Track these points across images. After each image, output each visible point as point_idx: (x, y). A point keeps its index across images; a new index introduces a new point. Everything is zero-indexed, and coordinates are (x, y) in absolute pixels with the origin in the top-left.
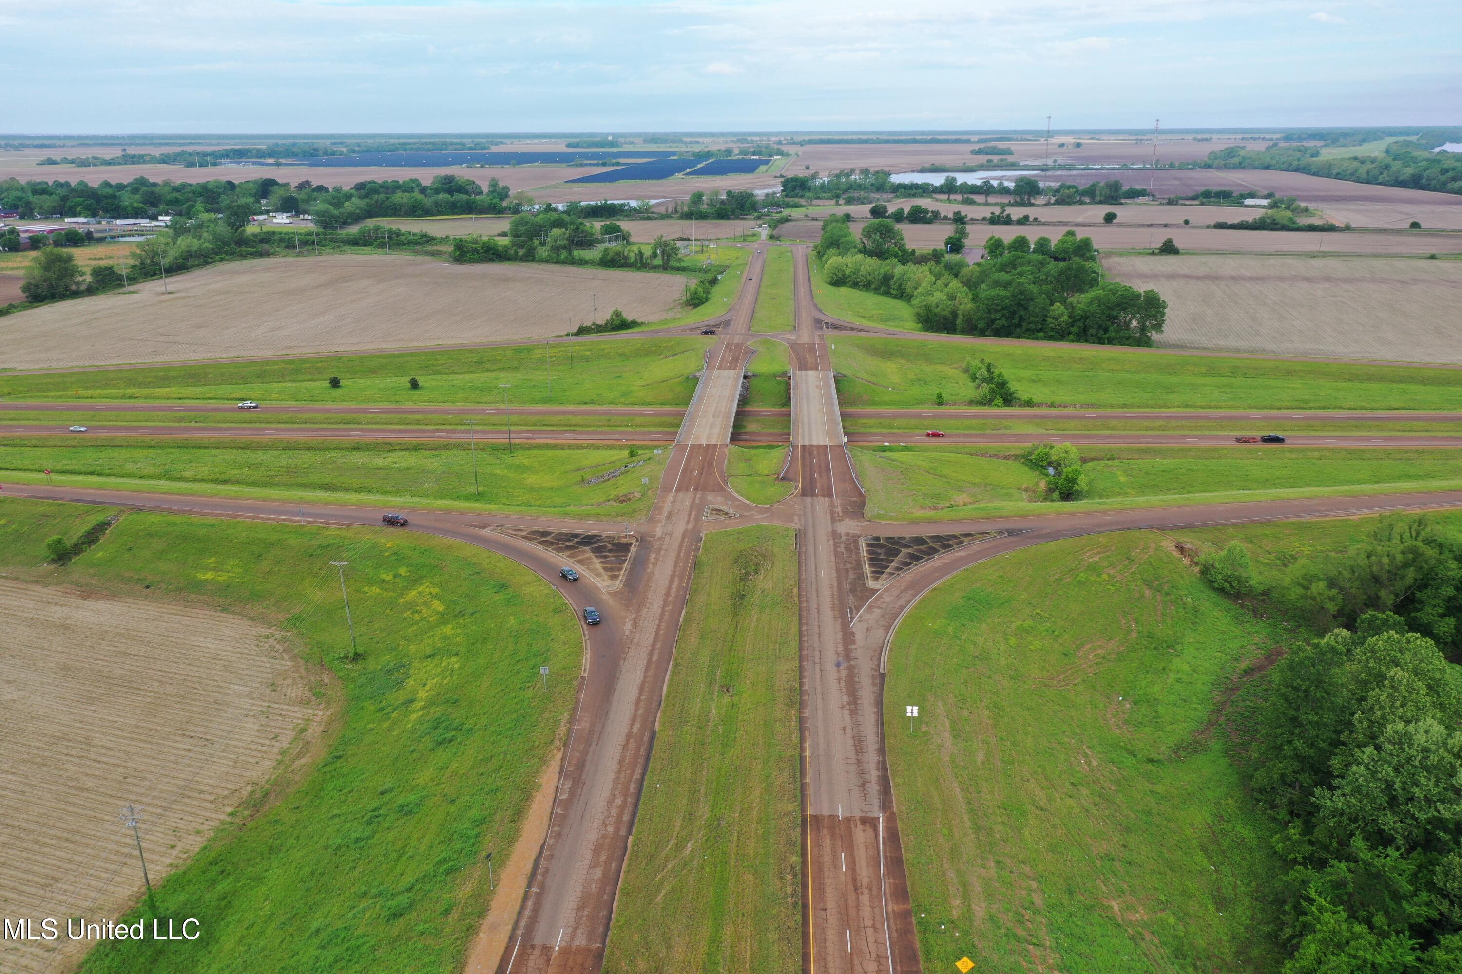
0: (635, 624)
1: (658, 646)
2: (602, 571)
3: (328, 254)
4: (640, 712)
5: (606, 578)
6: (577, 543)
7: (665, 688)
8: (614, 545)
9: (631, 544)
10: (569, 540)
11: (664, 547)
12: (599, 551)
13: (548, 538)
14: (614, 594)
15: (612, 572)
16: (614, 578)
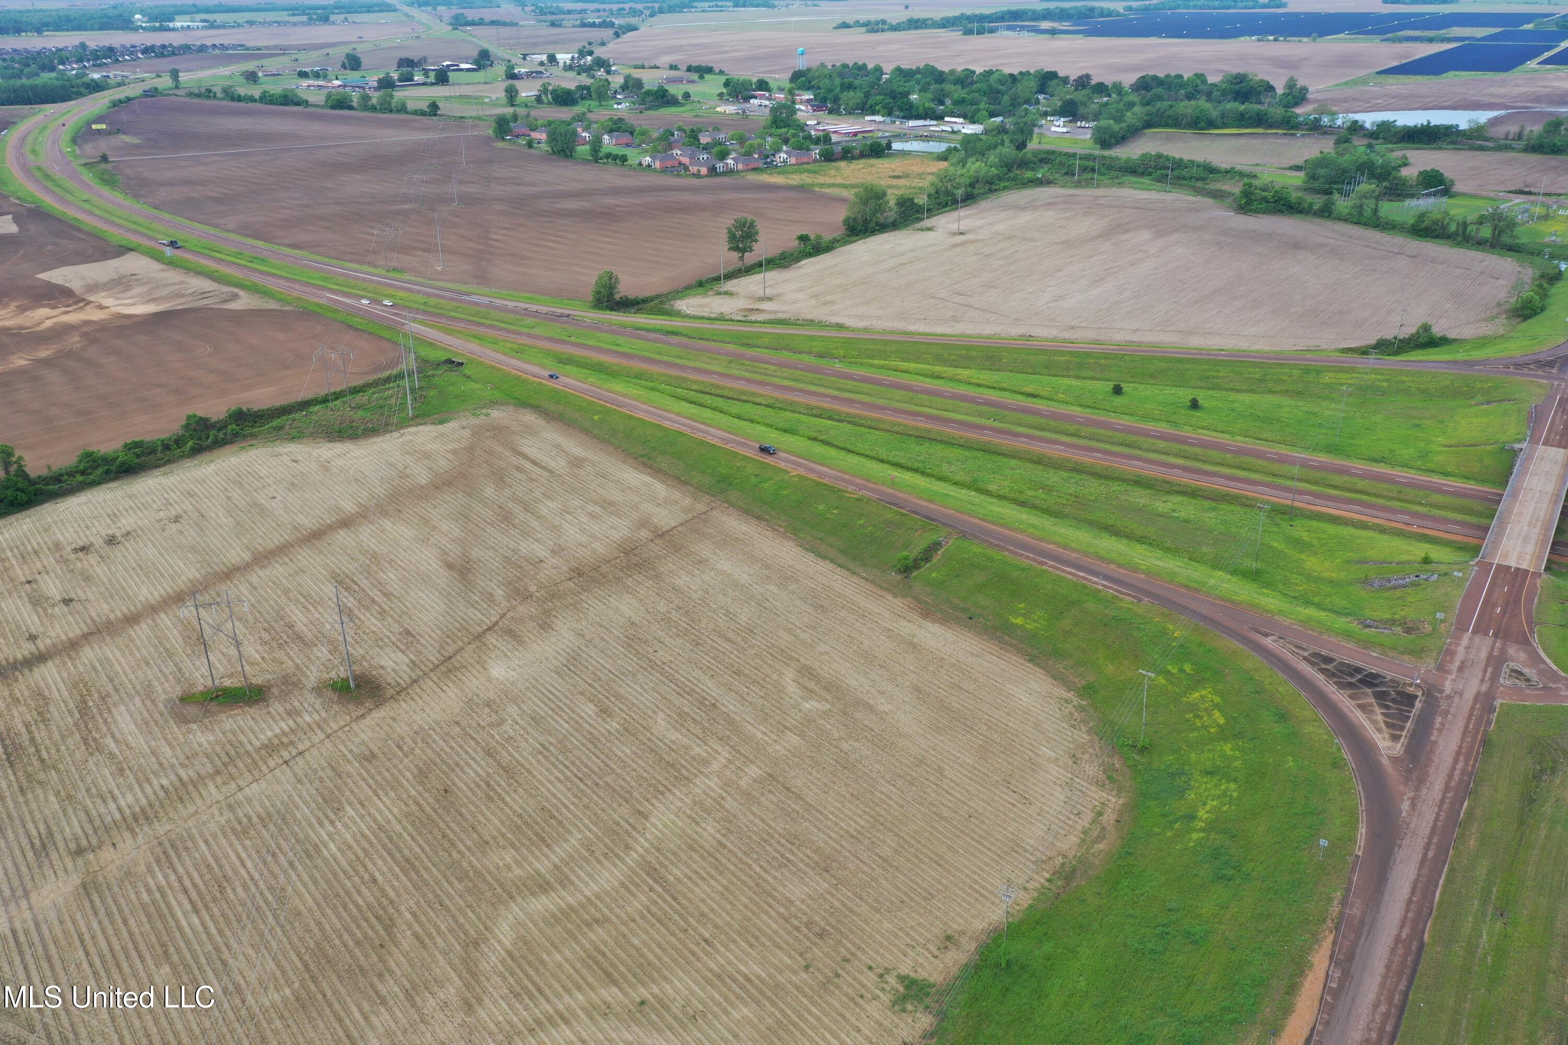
0: (1413, 806)
1: (1435, 840)
2: (1383, 725)
3: (1106, 186)
4: (1411, 915)
5: (1387, 736)
6: (1360, 681)
7: (1437, 895)
8: (1398, 693)
9: (1416, 697)
10: (1351, 675)
11: (1452, 710)
12: (1381, 697)
13: (1329, 667)
14: (1394, 760)
15: (1394, 727)
16: (1395, 738)
